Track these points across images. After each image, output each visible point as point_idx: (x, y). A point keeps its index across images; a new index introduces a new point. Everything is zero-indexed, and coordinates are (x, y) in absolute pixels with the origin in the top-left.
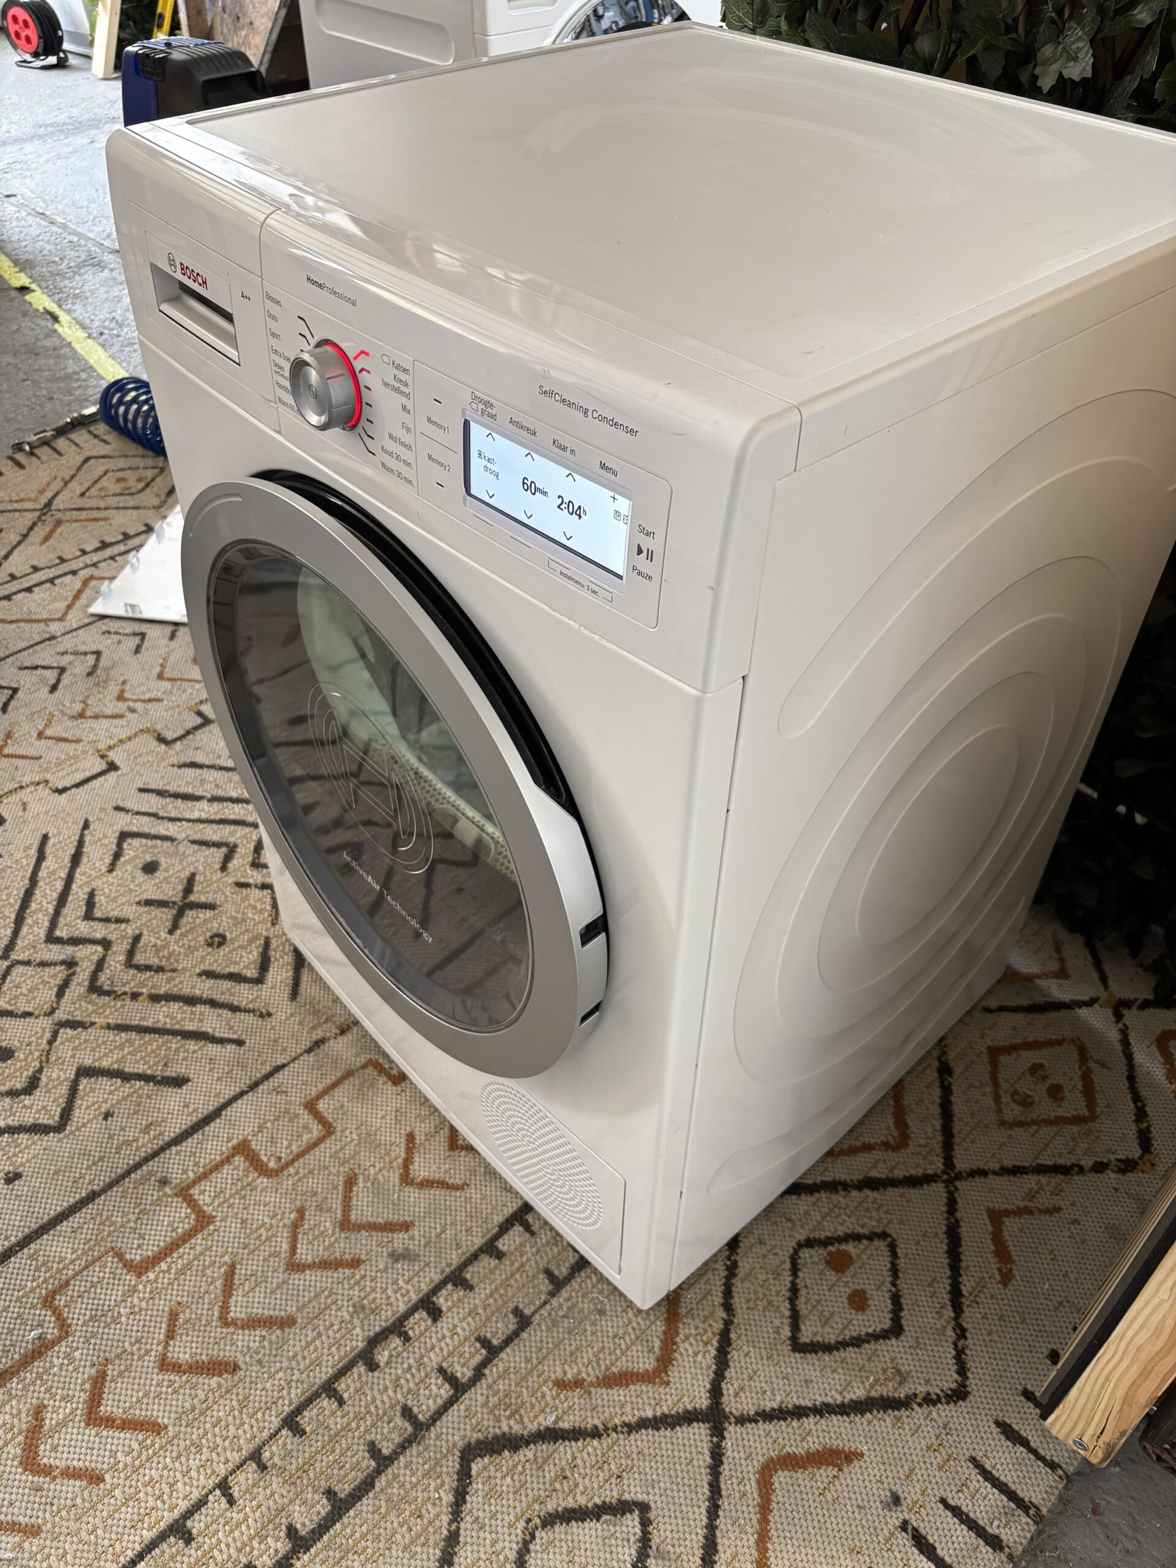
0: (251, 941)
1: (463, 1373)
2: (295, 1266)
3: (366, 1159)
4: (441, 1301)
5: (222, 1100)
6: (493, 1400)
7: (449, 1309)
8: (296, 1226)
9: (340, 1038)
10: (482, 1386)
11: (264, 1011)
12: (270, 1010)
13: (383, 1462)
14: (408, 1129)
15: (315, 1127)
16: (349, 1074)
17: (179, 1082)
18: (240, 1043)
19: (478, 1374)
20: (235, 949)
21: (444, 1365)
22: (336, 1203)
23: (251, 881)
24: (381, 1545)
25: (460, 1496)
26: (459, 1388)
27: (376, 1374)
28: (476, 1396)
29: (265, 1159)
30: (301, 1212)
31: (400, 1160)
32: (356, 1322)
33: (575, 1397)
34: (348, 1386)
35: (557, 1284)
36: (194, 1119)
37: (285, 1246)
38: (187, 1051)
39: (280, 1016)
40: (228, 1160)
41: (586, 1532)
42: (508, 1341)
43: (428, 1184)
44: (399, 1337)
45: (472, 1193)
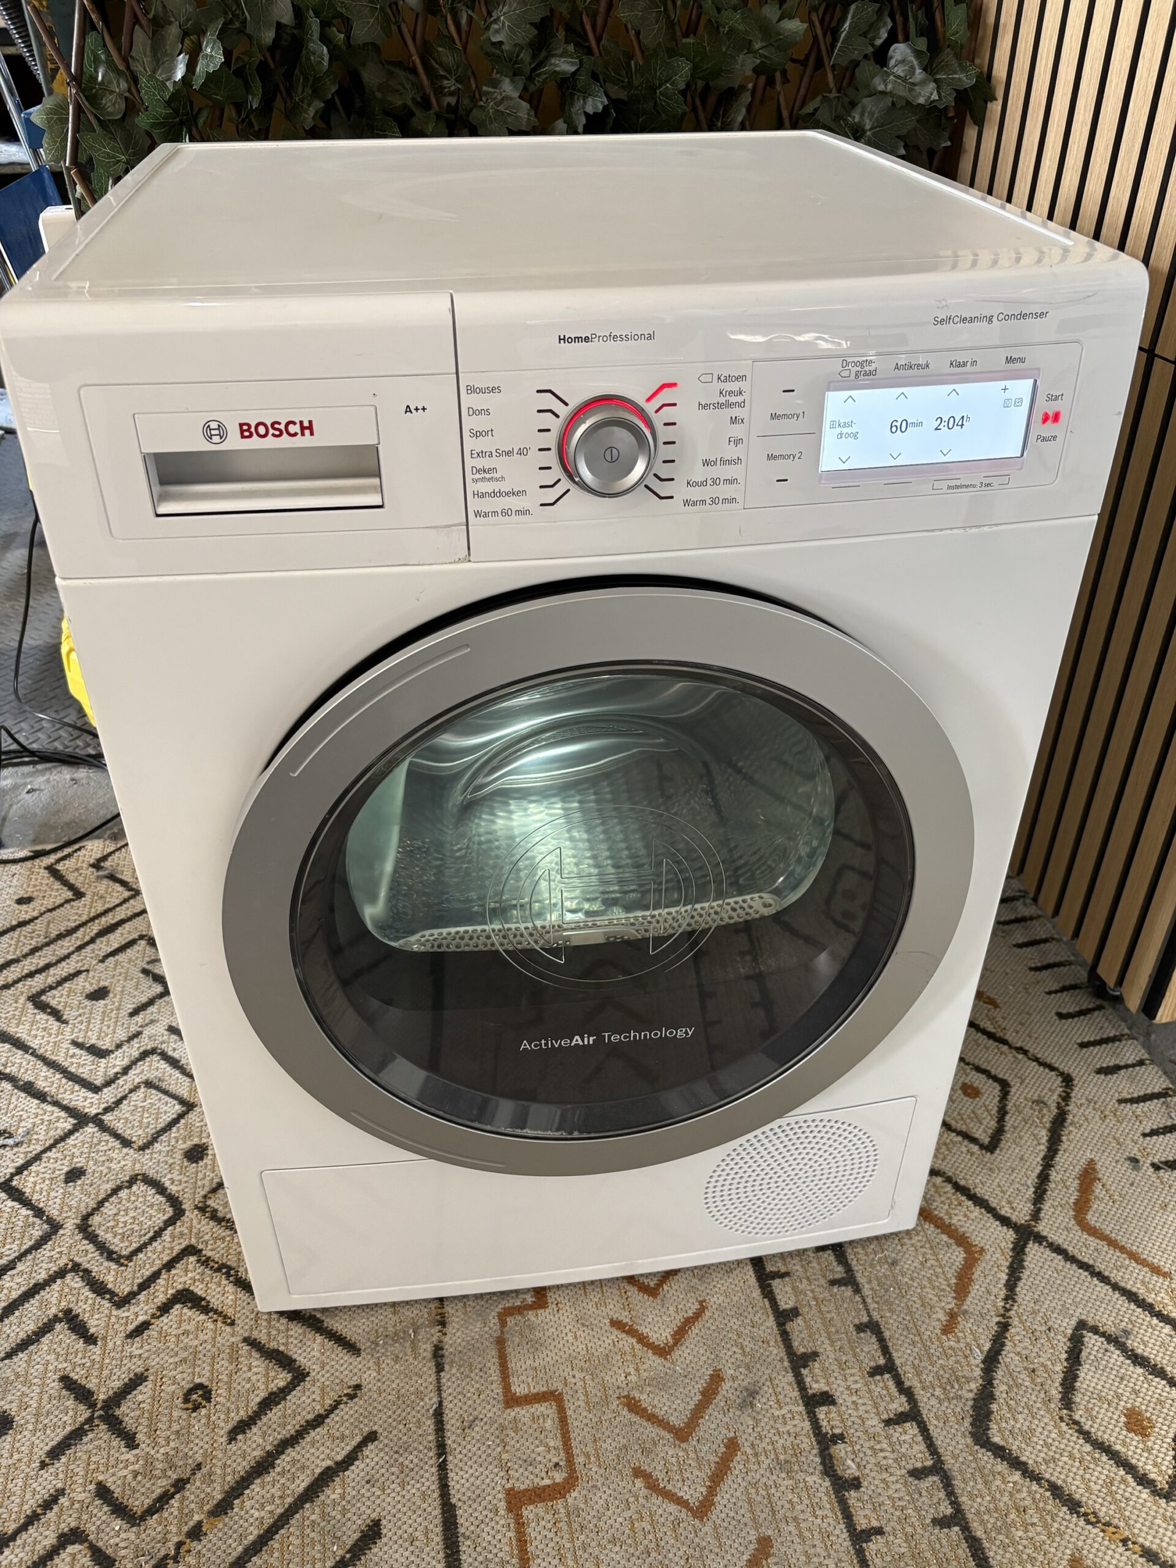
0: (234, 1358)
1: (900, 1404)
2: (702, 1509)
3: (617, 1377)
4: (816, 1386)
5: (436, 1495)
6: (938, 1392)
7: (828, 1384)
8: (653, 1485)
9: (450, 1329)
10: (920, 1394)
11: (349, 1391)
12: (352, 1383)
13: (957, 1518)
14: (607, 1321)
15: (542, 1409)
16: (501, 1343)
17: (372, 1533)
18: (372, 1437)
19: (907, 1392)
20: (229, 1384)
21: (885, 1416)
22: (651, 1431)
23: (141, 1319)
24: (1040, 1558)
25: (1016, 1464)
26: (912, 1415)
27: (865, 1484)
28: (929, 1406)
29: (547, 1482)
30: (638, 1473)
31: (638, 1346)
32: (800, 1476)
33: (965, 1325)
34: (865, 1516)
35: (850, 1280)
36: (438, 1539)
37: (673, 1508)
38: (335, 1503)
39: (368, 1377)
40: (520, 1525)
41: (1087, 1377)
42: (885, 1350)
43: (680, 1334)
44: (835, 1443)
45: (715, 1300)
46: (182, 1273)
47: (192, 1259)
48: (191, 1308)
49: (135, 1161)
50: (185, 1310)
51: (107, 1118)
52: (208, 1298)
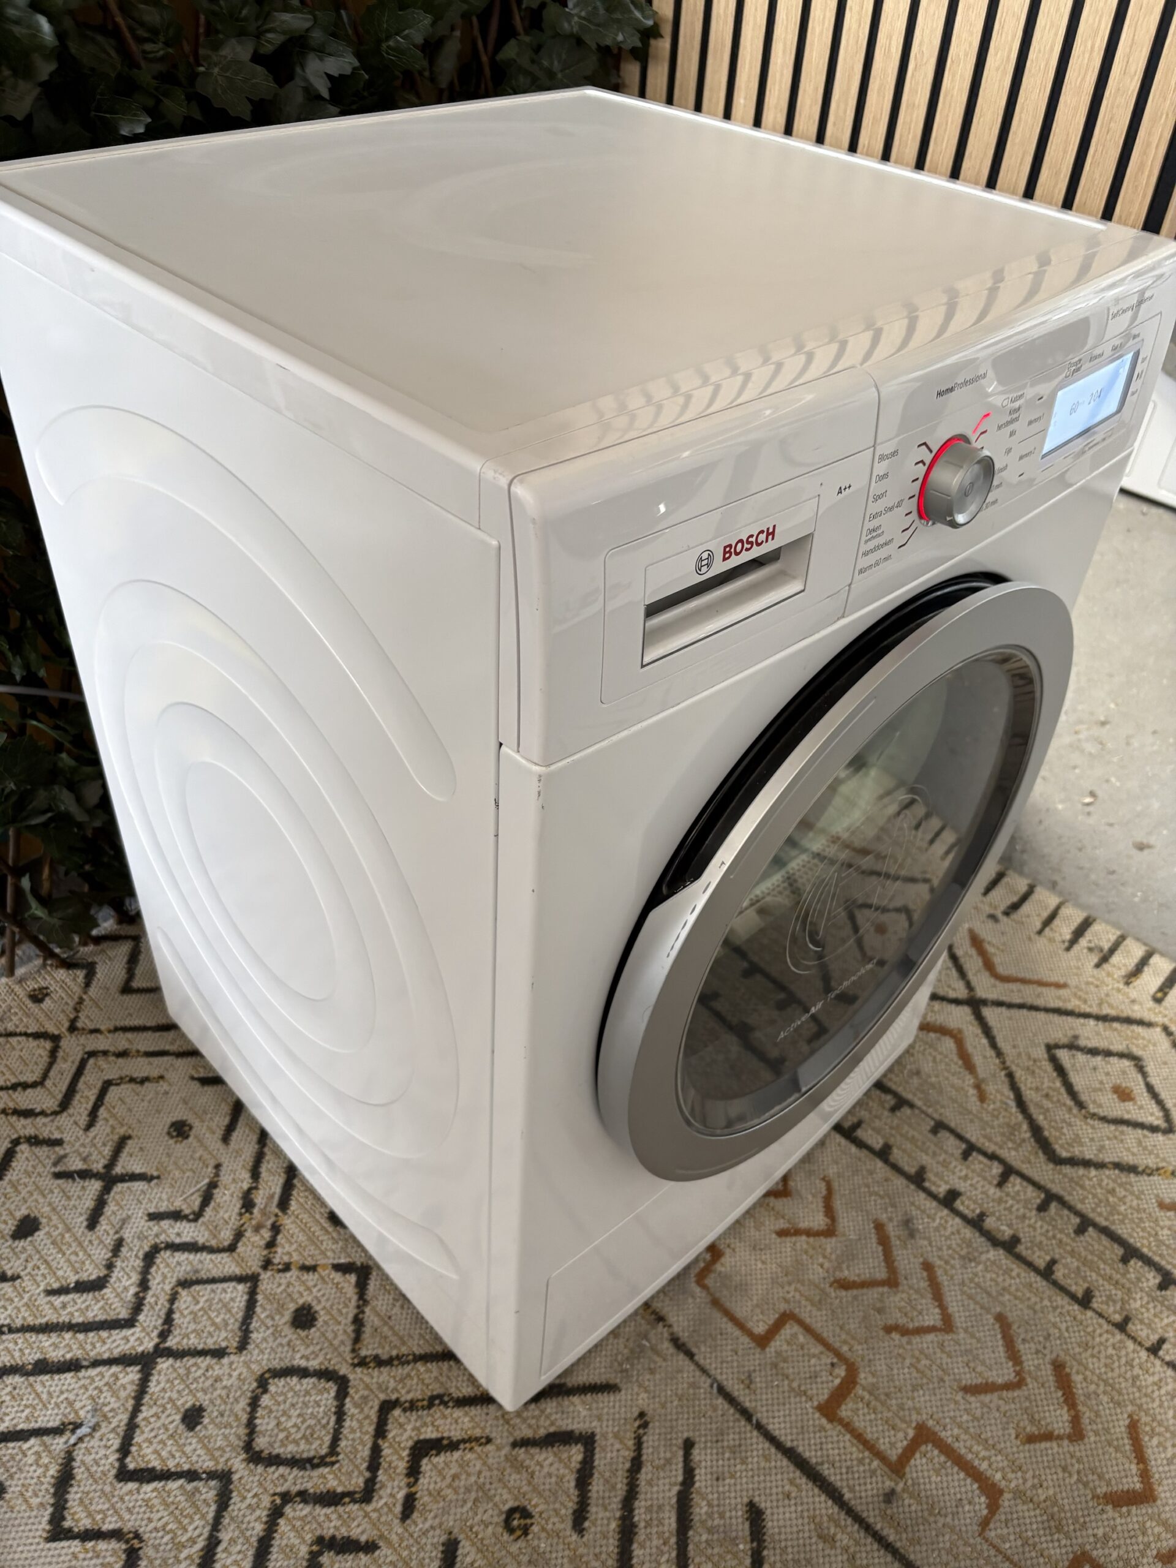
0: (518, 1466)
1: (996, 1169)
2: (947, 1325)
3: (816, 1272)
4: (942, 1189)
5: (773, 1450)
6: (1010, 1145)
7: (946, 1183)
8: (905, 1332)
9: (672, 1319)
10: (1003, 1153)
11: (637, 1424)
12: (636, 1414)
13: (1085, 1224)
14: (774, 1236)
15: (788, 1331)
16: (716, 1303)
17: (755, 1515)
18: (688, 1445)
19: (993, 1157)
20: (535, 1489)
21: (995, 1182)
22: (873, 1294)
23: (401, 1495)
24: (1144, 1216)
25: (1087, 1164)
26: (1008, 1172)
27: (1021, 1235)
28: (1013, 1157)
29: (837, 1381)
30: (889, 1329)
31: (811, 1240)
32: (984, 1257)
33: (990, 1088)
34: (1039, 1257)
35: (901, 1103)
36: (804, 1480)
37: (930, 1337)
38: (710, 1515)
39: (643, 1401)
40: (848, 1427)
41: (1079, 1081)
42: (960, 1137)
43: (829, 1211)
44: (983, 1221)
45: (832, 1171)
46: (400, 1431)
47: (397, 1412)
48: (437, 1455)
49: (247, 1364)
50: (435, 1460)
51: (171, 1342)
52: (445, 1435)
